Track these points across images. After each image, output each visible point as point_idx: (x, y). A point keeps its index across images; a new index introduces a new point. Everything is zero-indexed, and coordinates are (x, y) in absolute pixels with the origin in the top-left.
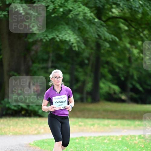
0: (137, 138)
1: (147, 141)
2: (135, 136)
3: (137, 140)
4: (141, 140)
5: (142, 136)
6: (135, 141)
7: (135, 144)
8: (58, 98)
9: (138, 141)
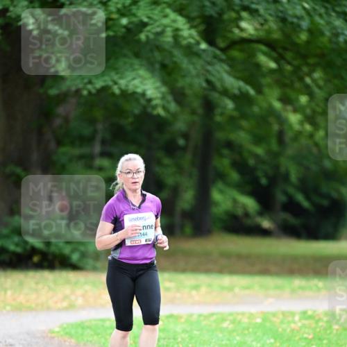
0: (297, 318)
1: (320, 324)
2: (293, 314)
3: (298, 322)
4: (306, 322)
5: (310, 313)
6: (293, 325)
7: (293, 330)
8: (137, 219)
9: (300, 324)
